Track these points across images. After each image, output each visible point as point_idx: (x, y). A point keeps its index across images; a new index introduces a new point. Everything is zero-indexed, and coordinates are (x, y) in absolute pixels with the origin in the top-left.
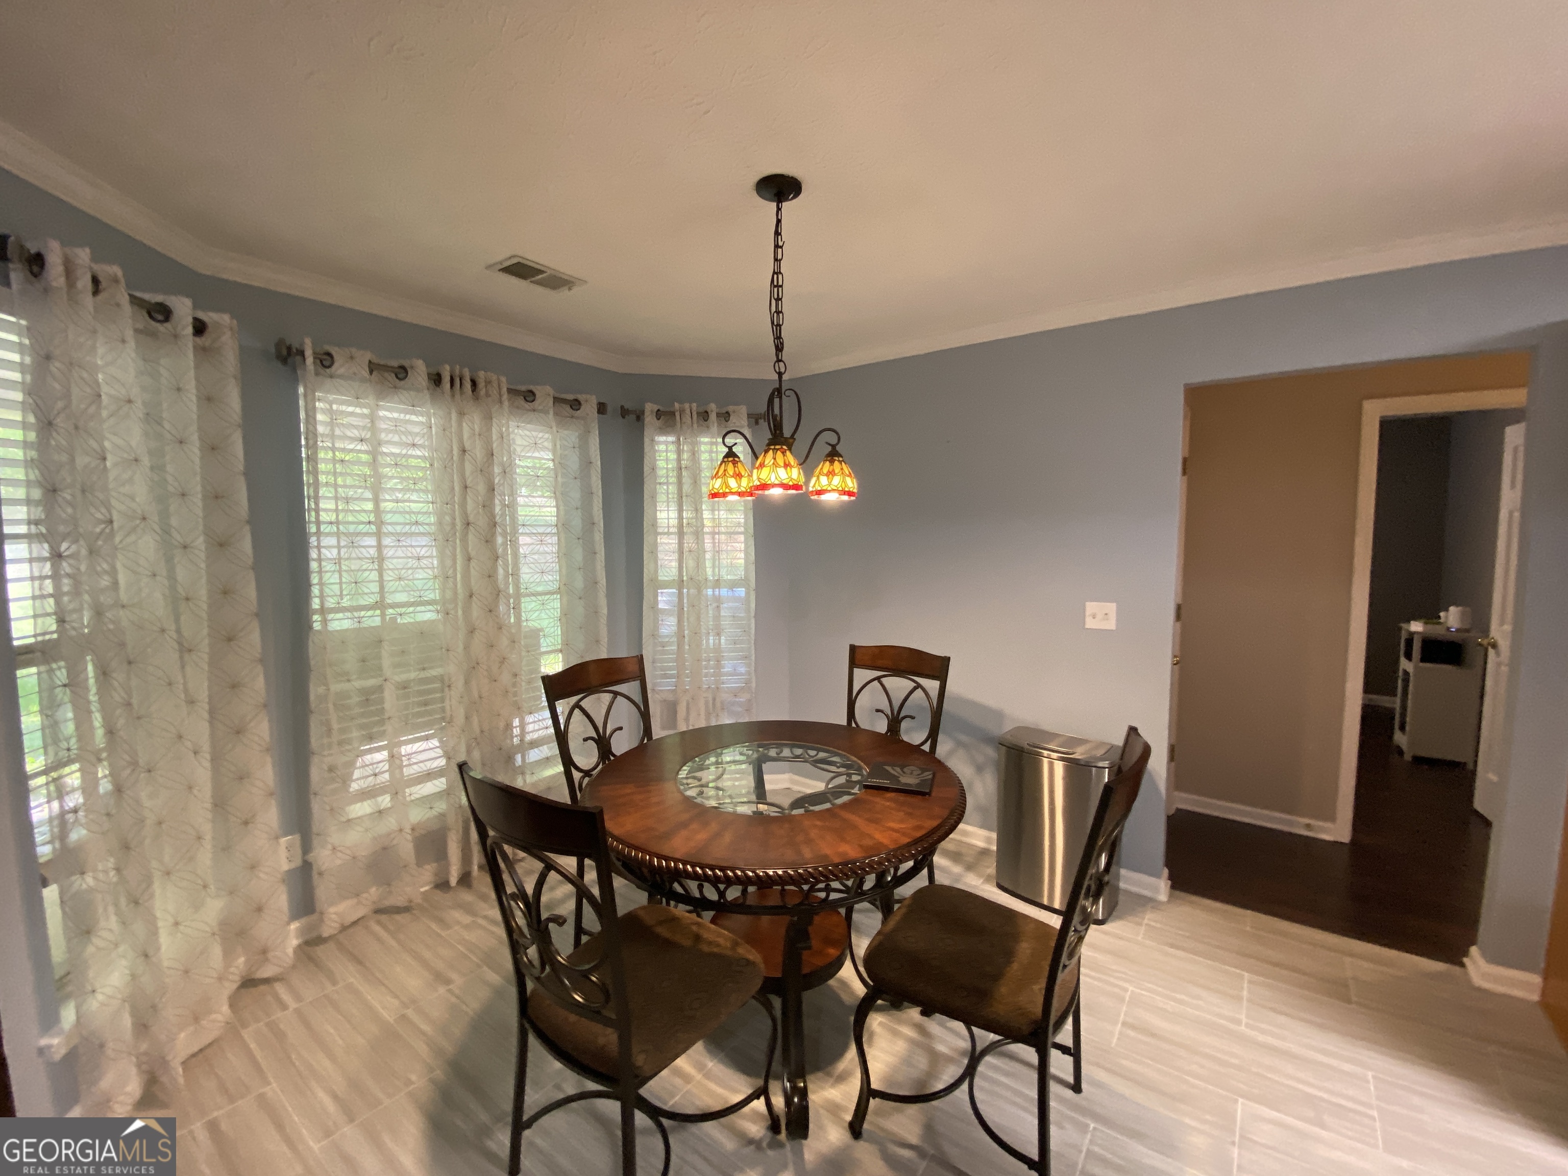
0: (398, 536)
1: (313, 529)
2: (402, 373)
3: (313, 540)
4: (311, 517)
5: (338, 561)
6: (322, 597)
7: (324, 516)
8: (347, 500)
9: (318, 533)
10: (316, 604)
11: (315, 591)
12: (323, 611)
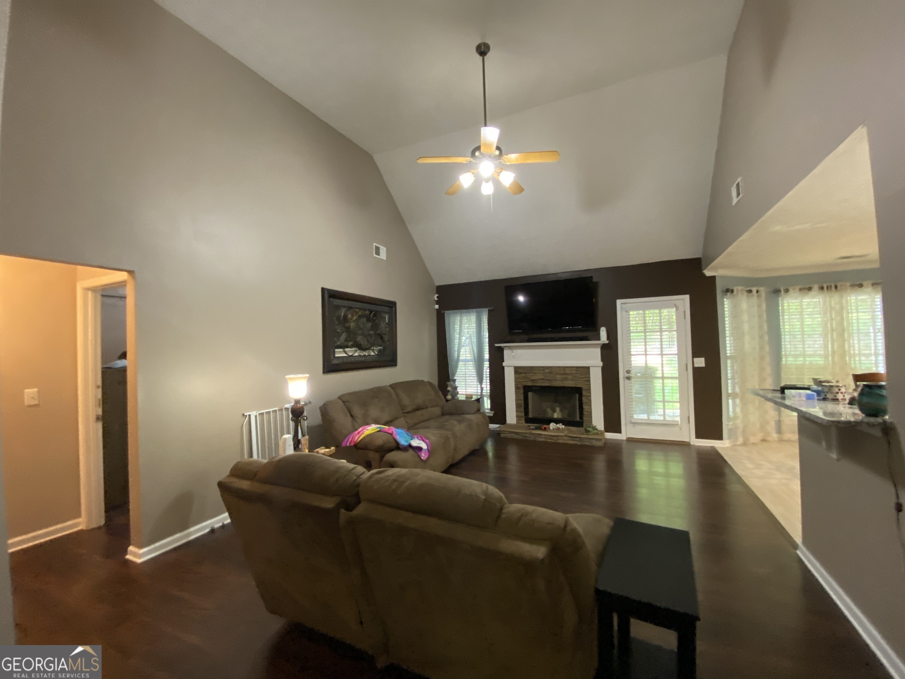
0: (809, 335)
1: (783, 333)
2: (810, 289)
3: (783, 337)
4: (782, 330)
5: (790, 342)
6: (785, 351)
7: (786, 330)
8: (793, 325)
9: (784, 335)
10: (783, 353)
11: (783, 350)
12: (786, 355)
